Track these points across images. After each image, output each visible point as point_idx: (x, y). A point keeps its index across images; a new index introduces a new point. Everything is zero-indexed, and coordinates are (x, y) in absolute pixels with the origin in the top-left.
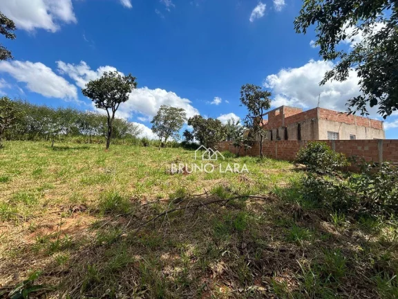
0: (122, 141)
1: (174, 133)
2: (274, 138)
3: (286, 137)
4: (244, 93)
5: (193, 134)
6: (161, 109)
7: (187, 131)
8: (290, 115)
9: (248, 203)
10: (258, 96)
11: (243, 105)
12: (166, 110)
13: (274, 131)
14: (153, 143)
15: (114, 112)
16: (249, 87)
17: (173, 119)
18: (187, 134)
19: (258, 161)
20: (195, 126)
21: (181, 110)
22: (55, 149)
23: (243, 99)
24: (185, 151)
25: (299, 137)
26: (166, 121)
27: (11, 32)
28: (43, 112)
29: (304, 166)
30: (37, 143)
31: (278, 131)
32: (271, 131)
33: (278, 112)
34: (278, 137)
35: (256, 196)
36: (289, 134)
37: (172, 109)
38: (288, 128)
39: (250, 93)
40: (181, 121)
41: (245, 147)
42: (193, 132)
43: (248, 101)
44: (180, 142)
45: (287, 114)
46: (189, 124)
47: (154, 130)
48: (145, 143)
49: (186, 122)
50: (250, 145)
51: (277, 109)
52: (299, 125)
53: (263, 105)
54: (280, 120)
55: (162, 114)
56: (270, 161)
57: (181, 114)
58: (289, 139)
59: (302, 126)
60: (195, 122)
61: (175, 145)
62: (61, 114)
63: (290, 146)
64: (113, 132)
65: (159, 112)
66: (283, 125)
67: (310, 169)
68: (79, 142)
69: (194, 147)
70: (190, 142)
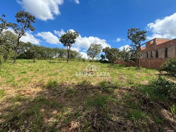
0: (75, 59)
1: (97, 56)
2: (149, 56)
3: (157, 56)
4: (129, 34)
5: (105, 56)
6: (91, 45)
7: (102, 55)
8: (161, 43)
9: (116, 91)
10: (138, 34)
11: (129, 40)
12: (93, 45)
13: (149, 53)
14: (87, 60)
15: (70, 48)
16: (132, 30)
17: (96, 49)
18: (102, 56)
19: (136, 69)
20: (105, 52)
21: (100, 45)
22: (50, 62)
23: (129, 37)
24: (101, 64)
25: (166, 55)
26: (93, 51)
27: (34, 21)
28: (48, 49)
29: (166, 72)
30: (46, 61)
31: (151, 53)
32: (147, 53)
33: (152, 42)
34: (151, 56)
35: (123, 87)
36: (159, 54)
37: (96, 45)
38: (158, 51)
39: (133, 33)
40: (99, 50)
41: (131, 62)
42: (105, 55)
43: (132, 37)
44: (99, 60)
45: (158, 43)
46: (103, 51)
47: (88, 54)
48: (84, 60)
49: (102, 50)
50: (134, 60)
51: (152, 40)
52: (166, 49)
53: (141, 38)
54: (153, 47)
55: (92, 48)
56: (144, 69)
57: (100, 47)
58: (159, 57)
59: (168, 49)
60: (106, 50)
61: (97, 61)
62: (54, 50)
63: (159, 61)
64: (71, 56)
65: (90, 47)
66: (155, 49)
67: (169, 75)
68: (59, 60)
69: (105, 62)
70: (104, 60)
